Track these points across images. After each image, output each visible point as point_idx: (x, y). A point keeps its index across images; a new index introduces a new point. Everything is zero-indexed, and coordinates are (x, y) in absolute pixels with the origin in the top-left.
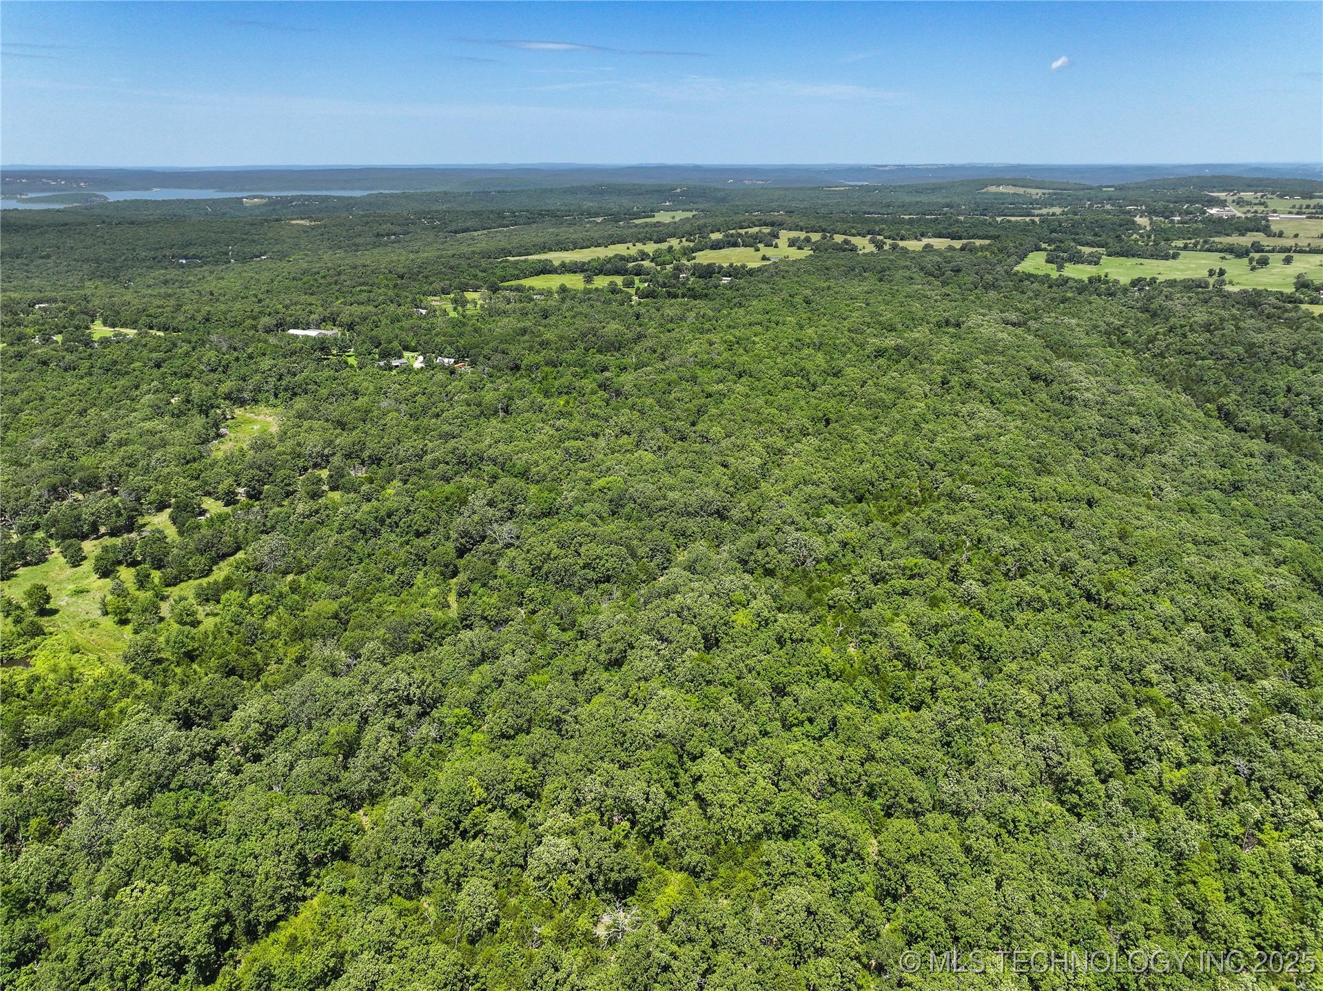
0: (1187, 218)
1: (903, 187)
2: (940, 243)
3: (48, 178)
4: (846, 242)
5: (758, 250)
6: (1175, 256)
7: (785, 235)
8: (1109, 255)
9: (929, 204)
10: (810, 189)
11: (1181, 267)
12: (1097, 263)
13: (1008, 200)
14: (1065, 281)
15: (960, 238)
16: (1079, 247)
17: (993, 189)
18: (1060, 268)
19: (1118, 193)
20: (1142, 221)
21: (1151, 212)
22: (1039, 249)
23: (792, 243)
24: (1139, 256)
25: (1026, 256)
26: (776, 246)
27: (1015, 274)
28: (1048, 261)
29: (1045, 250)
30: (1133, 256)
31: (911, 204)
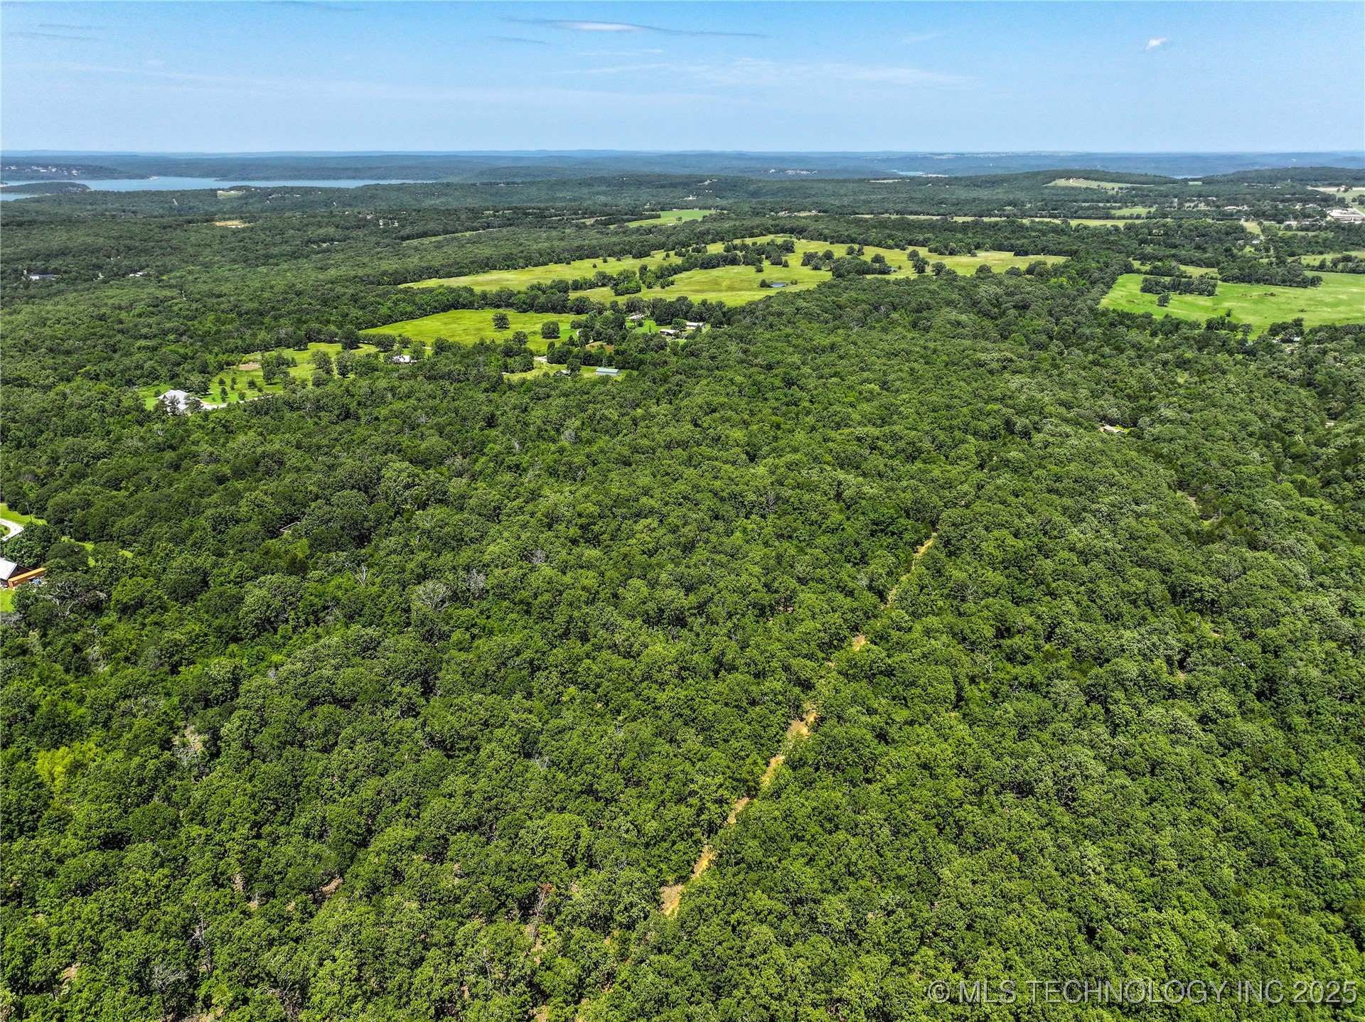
0: (1307, 222)
1: (961, 179)
2: (999, 261)
3: (38, 165)
4: (878, 259)
5: (760, 270)
6: (1314, 282)
7: (803, 246)
8: (1225, 280)
9: (989, 201)
10: (854, 181)
11: (1328, 299)
12: (1211, 294)
13: (1081, 197)
14: (1174, 326)
15: (1026, 253)
16: (1183, 268)
17: (1061, 182)
18: (1163, 302)
19: (1208, 188)
20: (1251, 226)
21: (1258, 215)
22: (1129, 270)
23: (808, 260)
24: (1266, 282)
25: (1114, 280)
26: (786, 265)
27: (1105, 313)
28: (1144, 290)
29: (1138, 272)
30: (1258, 281)
31: (966, 202)
